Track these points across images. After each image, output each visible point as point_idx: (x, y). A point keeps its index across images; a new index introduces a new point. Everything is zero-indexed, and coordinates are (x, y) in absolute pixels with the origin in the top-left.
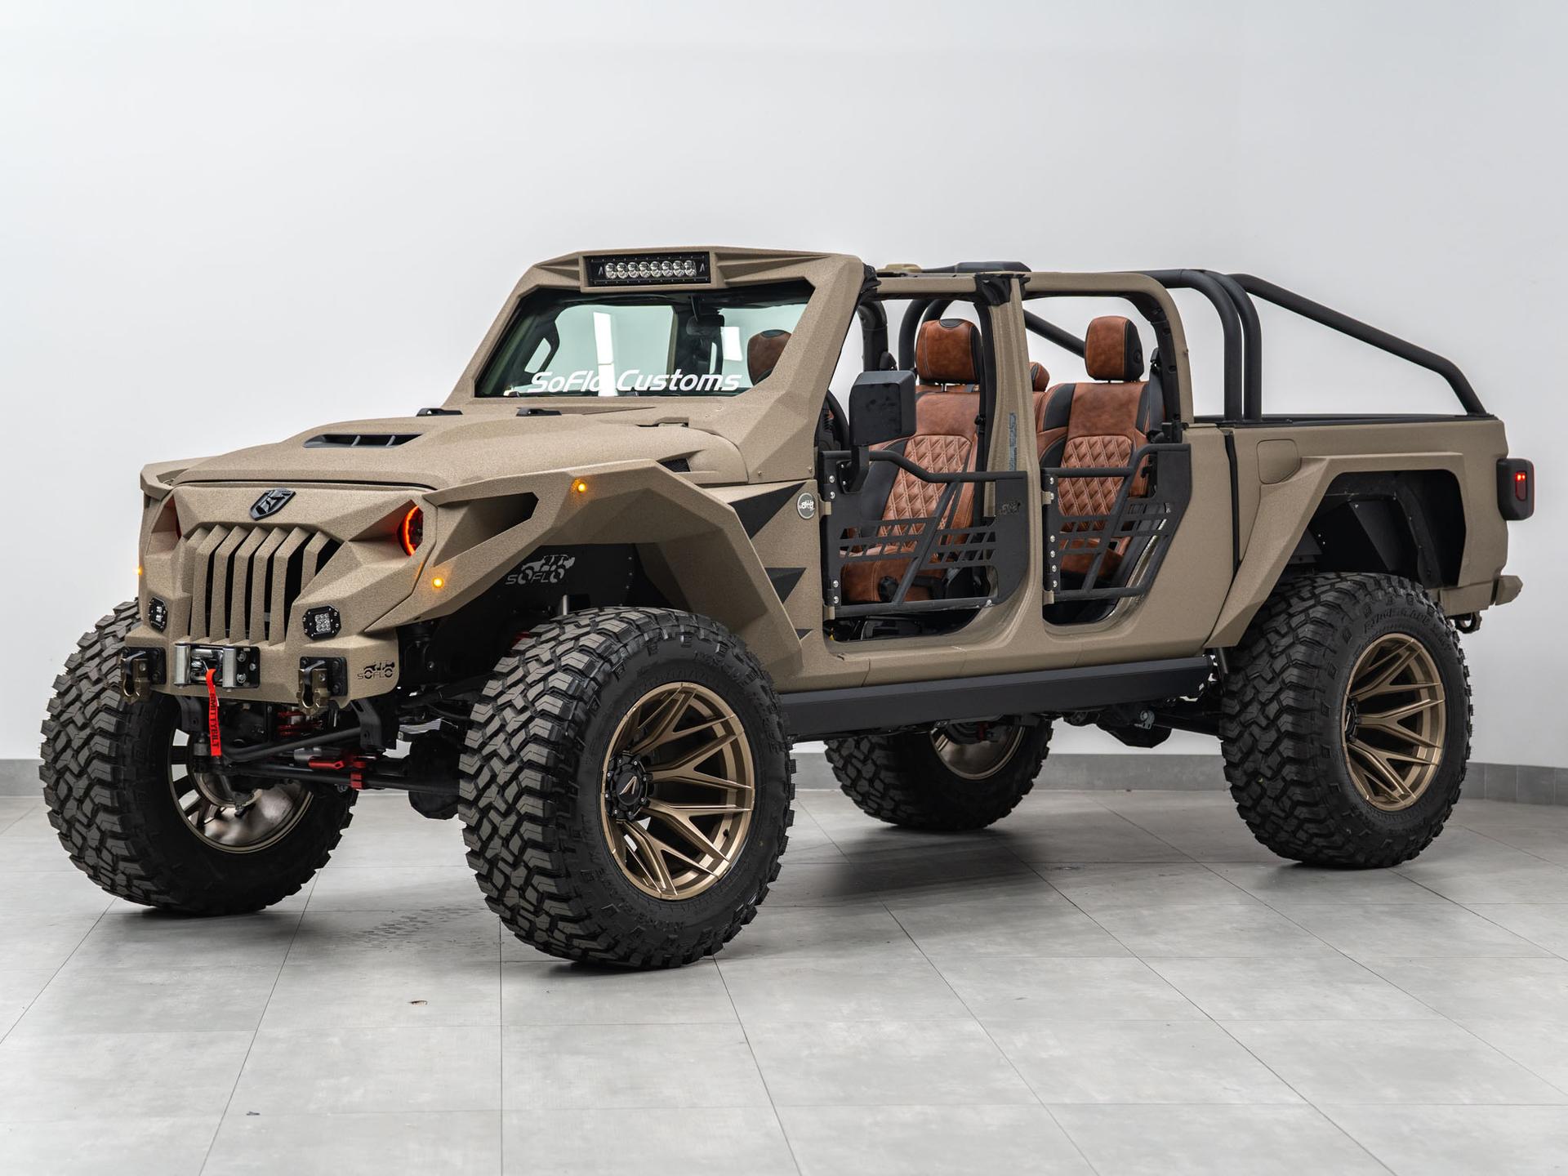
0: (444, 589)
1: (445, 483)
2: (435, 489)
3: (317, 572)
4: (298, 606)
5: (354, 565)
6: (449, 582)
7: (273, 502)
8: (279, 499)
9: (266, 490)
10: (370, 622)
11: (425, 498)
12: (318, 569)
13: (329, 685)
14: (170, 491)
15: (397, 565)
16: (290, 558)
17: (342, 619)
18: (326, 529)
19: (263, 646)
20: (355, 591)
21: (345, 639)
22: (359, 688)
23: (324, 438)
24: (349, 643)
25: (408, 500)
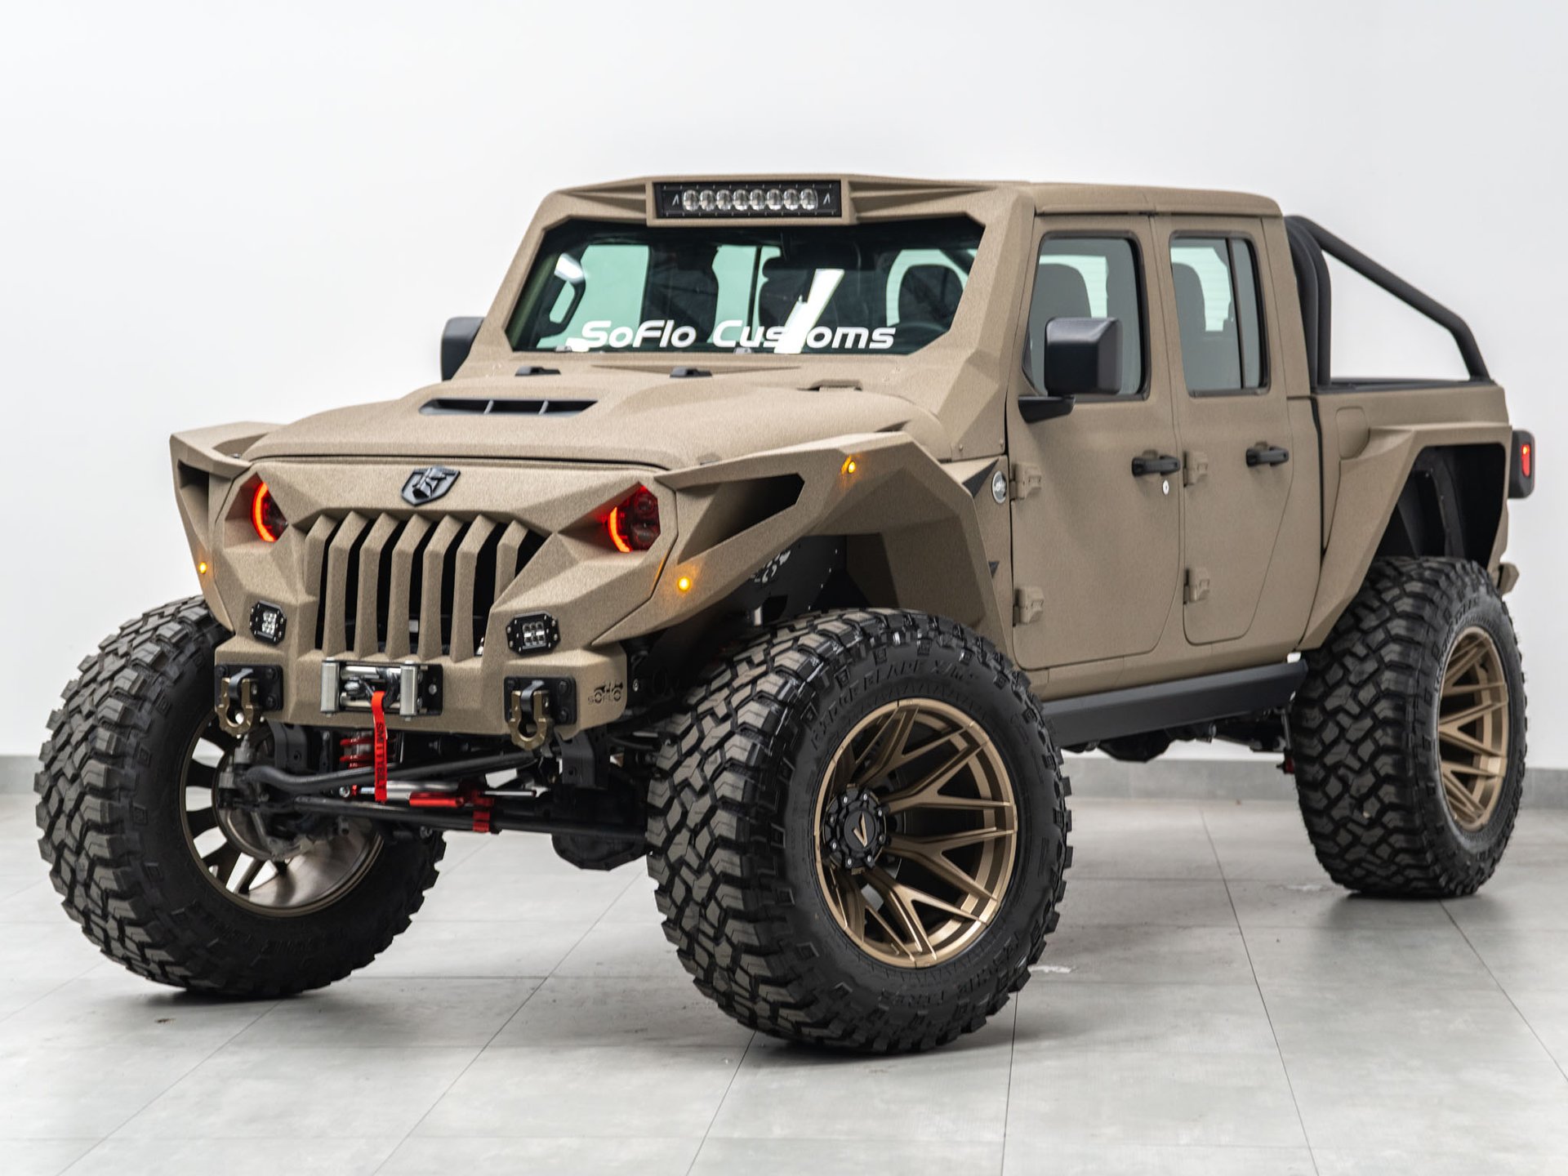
0: (691, 593)
1: (678, 462)
2: (667, 469)
3: (518, 569)
4: (499, 614)
5: (568, 563)
6: (697, 584)
7: (434, 484)
8: (440, 480)
9: (417, 467)
10: (599, 632)
11: (658, 480)
12: (520, 567)
13: (552, 712)
14: (247, 469)
15: (626, 562)
16: (480, 554)
17: (561, 629)
18: (527, 517)
19: (446, 662)
20: (578, 595)
21: (569, 654)
22: (593, 712)
23: (436, 403)
24: (572, 659)
25: (634, 482)
